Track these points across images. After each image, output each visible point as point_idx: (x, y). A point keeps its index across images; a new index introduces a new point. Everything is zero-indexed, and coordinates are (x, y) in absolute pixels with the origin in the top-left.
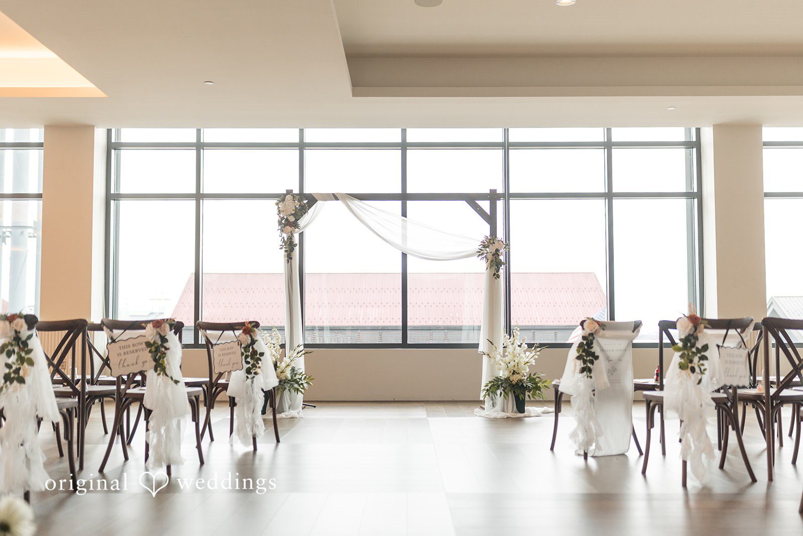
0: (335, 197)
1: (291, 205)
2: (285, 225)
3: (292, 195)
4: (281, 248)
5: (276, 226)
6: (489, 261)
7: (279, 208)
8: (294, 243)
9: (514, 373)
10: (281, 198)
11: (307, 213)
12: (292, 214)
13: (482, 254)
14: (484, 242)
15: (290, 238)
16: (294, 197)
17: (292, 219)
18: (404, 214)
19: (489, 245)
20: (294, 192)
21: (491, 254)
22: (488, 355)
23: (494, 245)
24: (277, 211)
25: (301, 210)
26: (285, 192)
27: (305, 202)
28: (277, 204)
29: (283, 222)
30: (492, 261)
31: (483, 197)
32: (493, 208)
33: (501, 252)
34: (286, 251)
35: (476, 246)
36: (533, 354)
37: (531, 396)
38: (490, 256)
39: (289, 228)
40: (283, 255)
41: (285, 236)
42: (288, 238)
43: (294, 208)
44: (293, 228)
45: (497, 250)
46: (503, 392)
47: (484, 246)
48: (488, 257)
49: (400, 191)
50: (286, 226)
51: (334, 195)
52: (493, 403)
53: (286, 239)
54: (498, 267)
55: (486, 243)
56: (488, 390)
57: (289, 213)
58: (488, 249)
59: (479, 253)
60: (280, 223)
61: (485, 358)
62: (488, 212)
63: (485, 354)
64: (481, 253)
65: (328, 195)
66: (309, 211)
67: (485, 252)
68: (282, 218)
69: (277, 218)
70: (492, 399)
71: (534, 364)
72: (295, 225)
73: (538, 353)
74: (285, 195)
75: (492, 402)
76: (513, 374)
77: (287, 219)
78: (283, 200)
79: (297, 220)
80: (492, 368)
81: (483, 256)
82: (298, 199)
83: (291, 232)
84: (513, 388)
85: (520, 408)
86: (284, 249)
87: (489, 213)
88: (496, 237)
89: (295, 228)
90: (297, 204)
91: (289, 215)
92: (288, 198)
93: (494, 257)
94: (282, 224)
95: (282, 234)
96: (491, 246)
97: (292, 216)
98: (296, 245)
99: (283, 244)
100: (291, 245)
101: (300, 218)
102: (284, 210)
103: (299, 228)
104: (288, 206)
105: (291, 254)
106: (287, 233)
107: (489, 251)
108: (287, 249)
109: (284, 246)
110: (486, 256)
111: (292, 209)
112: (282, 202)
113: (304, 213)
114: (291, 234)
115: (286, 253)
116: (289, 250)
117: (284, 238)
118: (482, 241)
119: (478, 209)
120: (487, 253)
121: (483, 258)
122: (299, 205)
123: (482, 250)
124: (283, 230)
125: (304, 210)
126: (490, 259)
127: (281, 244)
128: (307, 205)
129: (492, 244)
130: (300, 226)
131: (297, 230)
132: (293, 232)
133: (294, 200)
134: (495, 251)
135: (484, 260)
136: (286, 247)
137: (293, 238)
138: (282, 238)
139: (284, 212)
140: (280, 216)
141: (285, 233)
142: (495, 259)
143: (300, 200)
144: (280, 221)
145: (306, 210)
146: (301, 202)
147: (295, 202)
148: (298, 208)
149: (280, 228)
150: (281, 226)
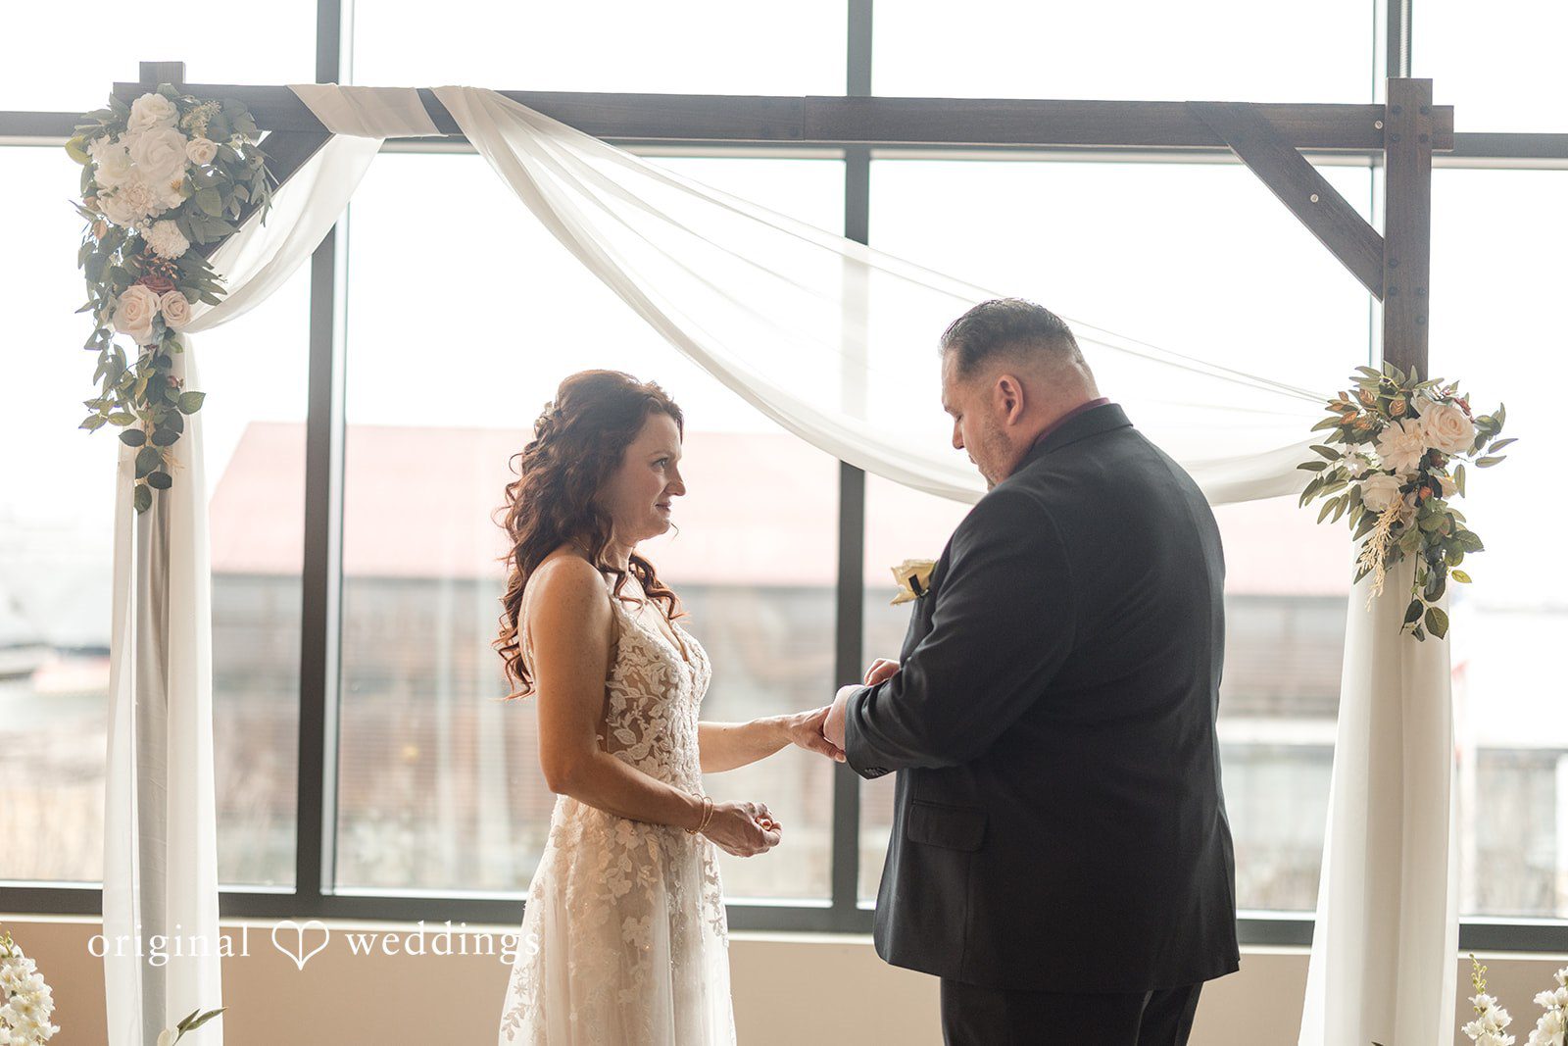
0: (440, 115)
1: (160, 158)
2: (124, 280)
3: (169, 97)
4: (90, 424)
6: (1381, 529)
7: (90, 171)
8: (187, 388)
11: (257, 216)
12: (170, 215)
13: (1334, 479)
14: (1349, 409)
15: (162, 362)
16: (182, 109)
17: (170, 243)
19: (1378, 429)
20: (188, 79)
21: (1394, 483)
23: (1410, 423)
24: (75, 195)
25: (223, 188)
27: (256, 139)
28: (80, 149)
29: (119, 260)
30: (1396, 526)
32: (1408, 200)
33: (1451, 467)
34: (131, 438)
35: (1297, 429)
38: (1382, 495)
39: (143, 299)
40: (115, 460)
41: (131, 349)
42: (140, 365)
43: (181, 175)
44: (173, 294)
45: (1432, 458)
47: (1349, 432)
48: (1367, 497)
50: (134, 281)
51: (428, 98)
54: (1433, 562)
55: (1363, 413)
57: (151, 206)
58: (1368, 449)
59: (1314, 475)
60: (94, 266)
64: (1325, 473)
65: (392, 98)
66: (278, 198)
67: (1353, 467)
68: (111, 238)
69: (78, 234)
72: (188, 278)
74: (127, 97)
77: (139, 243)
78: (115, 130)
79: (201, 249)
81: (1339, 494)
82: (211, 125)
83: (160, 319)
86: (112, 432)
87: (1379, 227)
88: (1423, 376)
89: (191, 301)
90: (201, 150)
91: (154, 220)
92: (146, 112)
93: (1412, 498)
94: (106, 273)
95: (106, 334)
96: (1391, 432)
97: (167, 226)
98: (194, 401)
99: (113, 395)
100: (166, 401)
101: (224, 239)
102: (118, 183)
103: (217, 295)
104: (147, 160)
105: (165, 458)
106: (134, 328)
107: (1374, 465)
108: (137, 425)
109: (117, 405)
110: (1357, 490)
111: (169, 183)
112: (107, 138)
113: (248, 210)
114: (162, 331)
115: (134, 451)
116: (150, 432)
117: (119, 358)
118: (1337, 397)
119: (1314, 198)
120: (1364, 476)
121: (1339, 504)
122: (211, 155)
123: (1333, 455)
124: (112, 311)
125: (241, 193)
126: (1389, 513)
127: (96, 392)
128: (261, 161)
129: (1397, 419)
130: (223, 286)
131: (201, 308)
132: (171, 322)
133: (184, 124)
134: (1415, 461)
135: (1346, 517)
136: (133, 412)
137: (174, 356)
138: (104, 357)
139: (124, 196)
140: (97, 224)
141: (125, 328)
142: (1416, 511)
143: (222, 129)
144: (95, 252)
145: (260, 187)
146: (226, 141)
147: (190, 138)
148: (210, 175)
149: (96, 296)
150: (102, 285)
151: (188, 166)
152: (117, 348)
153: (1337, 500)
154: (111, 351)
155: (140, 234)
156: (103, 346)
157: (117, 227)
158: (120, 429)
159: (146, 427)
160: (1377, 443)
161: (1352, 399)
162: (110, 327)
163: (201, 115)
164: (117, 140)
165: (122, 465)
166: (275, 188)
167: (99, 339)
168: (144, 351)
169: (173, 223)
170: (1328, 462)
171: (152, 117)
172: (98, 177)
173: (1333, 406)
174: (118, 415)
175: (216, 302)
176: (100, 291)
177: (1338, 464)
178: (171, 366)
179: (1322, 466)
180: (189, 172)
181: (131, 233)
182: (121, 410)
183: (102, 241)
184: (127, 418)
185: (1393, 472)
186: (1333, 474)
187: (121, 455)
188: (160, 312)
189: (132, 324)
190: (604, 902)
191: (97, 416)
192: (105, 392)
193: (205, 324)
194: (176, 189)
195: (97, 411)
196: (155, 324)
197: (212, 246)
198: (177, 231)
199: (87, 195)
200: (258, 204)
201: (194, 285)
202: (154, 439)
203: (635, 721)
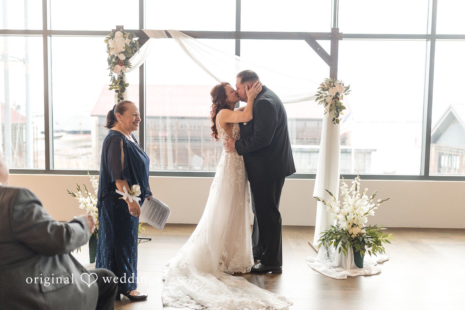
0: (168, 35)
1: (120, 43)
2: (115, 64)
3: (122, 32)
4: (111, 89)
5: (107, 65)
6: (329, 105)
7: (108, 45)
8: (126, 83)
9: (354, 225)
10: (112, 35)
11: (137, 52)
12: (122, 52)
15: (121, 78)
16: (124, 34)
17: (122, 57)
18: (238, 53)
19: (329, 89)
20: (125, 29)
21: (331, 98)
22: (323, 201)
23: (334, 88)
24: (106, 49)
25: (131, 48)
26: (115, 28)
27: (137, 39)
28: (107, 41)
29: (114, 60)
30: (331, 105)
31: (323, 36)
32: (335, 48)
33: (341, 95)
34: (117, 91)
35: (315, 89)
36: (373, 205)
37: (371, 252)
38: (329, 100)
39: (118, 67)
42: (118, 79)
43: (124, 46)
44: (123, 66)
45: (337, 94)
46: (342, 248)
47: (324, 89)
48: (326, 100)
49: (234, 30)
51: (166, 31)
52: (328, 253)
53: (116, 79)
54: (337, 111)
55: (326, 86)
56: (323, 240)
57: (119, 51)
58: (327, 92)
59: (318, 97)
60: (110, 62)
61: (320, 204)
62: (329, 53)
64: (320, 96)
65: (160, 32)
66: (140, 49)
67: (324, 95)
69: (107, 56)
70: (327, 248)
71: (374, 215)
72: (125, 63)
73: (379, 205)
74: (114, 32)
75: (326, 252)
76: (352, 226)
77: (117, 57)
78: (113, 37)
79: (128, 58)
80: (327, 216)
81: (322, 100)
82: (129, 37)
83: (121, 71)
84: (352, 243)
85: (359, 262)
86: (114, 90)
88: (336, 80)
89: (126, 67)
90: (128, 41)
91: (120, 53)
92: (118, 34)
93: (334, 100)
94: (112, 63)
95: (112, 73)
96: (331, 89)
97: (122, 54)
98: (127, 85)
99: (114, 84)
100: (122, 85)
101: (131, 56)
102: (113, 47)
103: (130, 66)
104: (118, 43)
105: (122, 95)
106: (117, 72)
107: (328, 95)
108: (118, 89)
109: (115, 86)
112: (111, 39)
113: (136, 51)
114: (122, 73)
115: (117, 94)
116: (120, 90)
117: (114, 78)
118: (322, 83)
119: (319, 49)
120: (326, 97)
121: (322, 101)
122: (129, 42)
123: (321, 93)
124: (113, 69)
125: (135, 49)
126: (330, 103)
127: (111, 83)
128: (138, 43)
129: (332, 87)
130: (131, 65)
131: (128, 69)
132: (123, 71)
133: (124, 37)
134: (335, 94)
135: (323, 104)
136: (117, 87)
137: (123, 77)
138: (112, 77)
139: (114, 49)
140: (110, 54)
141: (115, 72)
142: (335, 102)
143: (131, 37)
144: (110, 59)
145: (138, 48)
146: (132, 39)
147: (125, 39)
148: (129, 45)
149: (110, 67)
150: (111, 65)
151: (125, 44)
152: (114, 76)
153: (321, 101)
154: (113, 76)
155: (117, 56)
156: (112, 76)
157: (113, 55)
158: (115, 90)
160: (328, 91)
161: (324, 84)
162: (113, 72)
163: (128, 34)
164: (113, 39)
165: (115, 96)
166: (140, 47)
167: (111, 74)
168: (118, 76)
169: (123, 54)
170: (320, 94)
171: (119, 36)
172: (110, 46)
173: (321, 85)
175: (131, 68)
176: (111, 66)
177: (322, 95)
178: (123, 79)
179: (319, 95)
180: (125, 45)
181: (116, 56)
182: (115, 87)
183: (111, 57)
184: (116, 88)
185: (331, 96)
186: (321, 96)
187: (115, 94)
188: (121, 70)
191: (111, 88)
192: (112, 83)
193: (129, 71)
194: (123, 48)
195: (111, 87)
196: (121, 72)
197: (130, 58)
199: (108, 49)
200: (137, 51)
201: (127, 65)
202: (120, 91)
203: (237, 136)
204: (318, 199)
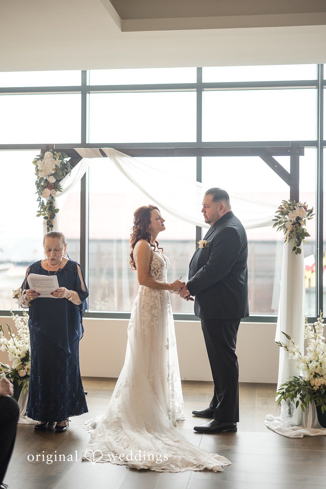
0: (103, 154)
1: (50, 164)
2: (44, 187)
3: (52, 152)
5: (34, 189)
6: (288, 232)
7: (37, 166)
8: (56, 208)
10: (41, 155)
11: (68, 174)
12: (52, 175)
13: (280, 222)
14: (282, 208)
15: (51, 203)
16: (54, 154)
17: (52, 180)
19: (289, 212)
21: (291, 223)
22: (286, 347)
23: (294, 211)
24: (34, 171)
25: (62, 169)
27: (68, 159)
28: (35, 162)
29: (42, 184)
30: (291, 232)
31: (282, 151)
32: (295, 165)
33: (303, 220)
34: (46, 218)
35: (272, 213)
38: (289, 226)
39: (47, 191)
40: (43, 222)
42: (47, 204)
43: (54, 167)
44: (53, 190)
45: (299, 218)
46: (300, 401)
47: (283, 213)
48: (287, 226)
50: (46, 188)
51: (101, 151)
53: (45, 204)
54: (299, 239)
55: (285, 209)
56: (283, 393)
57: (49, 173)
58: (286, 216)
59: (276, 222)
60: (38, 185)
61: (282, 350)
62: (289, 170)
63: (281, 346)
64: (278, 221)
66: (72, 171)
67: (283, 220)
68: (41, 179)
69: (35, 178)
70: (289, 404)
72: (56, 187)
74: (44, 152)
75: (288, 409)
76: (315, 376)
77: (46, 180)
78: (42, 158)
79: (58, 181)
80: (290, 364)
81: (281, 225)
82: (60, 157)
83: (51, 195)
84: (314, 396)
86: (42, 217)
87: (289, 172)
89: (56, 191)
90: (58, 162)
91: (49, 176)
92: (47, 155)
93: (295, 226)
94: (40, 186)
95: (40, 198)
96: (291, 213)
97: (52, 177)
98: (57, 211)
99: (42, 210)
100: (52, 211)
101: (62, 179)
102: (42, 169)
103: (61, 190)
104: (48, 164)
105: (52, 222)
106: (46, 197)
107: (288, 219)
108: (47, 215)
109: (43, 212)
110: (284, 224)
111: (52, 169)
113: (67, 173)
114: (51, 197)
117: (43, 203)
118: (280, 206)
119: (276, 166)
120: (285, 222)
121: (281, 227)
122: (60, 163)
123: (279, 218)
124: (42, 194)
125: (66, 170)
126: (290, 229)
127: (39, 209)
128: (69, 164)
129: (292, 210)
130: (62, 188)
131: (58, 192)
132: (53, 195)
133: (55, 157)
134: (295, 219)
135: (282, 230)
136: (46, 213)
137: (53, 202)
138: (40, 202)
139: (43, 171)
140: (38, 177)
141: (44, 197)
142: (295, 229)
143: (62, 158)
144: (38, 182)
145: (69, 169)
146: (63, 160)
147: (56, 160)
148: (60, 167)
149: (38, 191)
150: (40, 188)
151: (55, 165)
152: (42, 200)
153: (281, 226)
154: (41, 201)
155: (47, 178)
156: (40, 200)
157: (42, 177)
158: (44, 216)
159: (48, 216)
160: (288, 215)
161: (283, 206)
162: (41, 196)
163: (58, 155)
164: (42, 161)
166: (72, 169)
167: (39, 199)
168: (48, 201)
169: (53, 176)
170: (278, 219)
171: (48, 156)
172: (39, 168)
173: (279, 208)
174: (43, 214)
175: (61, 191)
177: (281, 220)
178: (53, 204)
179: (277, 220)
180: (56, 166)
181: (45, 178)
182: (44, 213)
183: (39, 180)
185: (291, 221)
186: (280, 221)
187: (44, 221)
188: (51, 194)
189: (45, 196)
190: (148, 306)
191: (39, 214)
192: (41, 210)
193: (59, 195)
194: (53, 170)
195: (39, 213)
196: (50, 196)
197: (60, 180)
198: (54, 178)
199: (36, 171)
200: (69, 172)
201: (57, 188)
202: (50, 218)
203: (155, 272)
204: (281, 344)
